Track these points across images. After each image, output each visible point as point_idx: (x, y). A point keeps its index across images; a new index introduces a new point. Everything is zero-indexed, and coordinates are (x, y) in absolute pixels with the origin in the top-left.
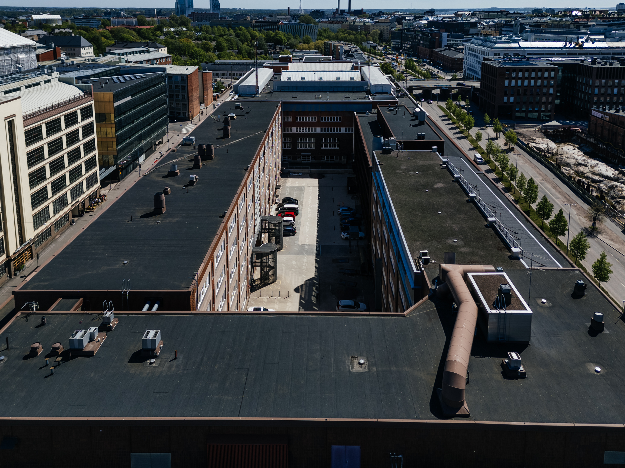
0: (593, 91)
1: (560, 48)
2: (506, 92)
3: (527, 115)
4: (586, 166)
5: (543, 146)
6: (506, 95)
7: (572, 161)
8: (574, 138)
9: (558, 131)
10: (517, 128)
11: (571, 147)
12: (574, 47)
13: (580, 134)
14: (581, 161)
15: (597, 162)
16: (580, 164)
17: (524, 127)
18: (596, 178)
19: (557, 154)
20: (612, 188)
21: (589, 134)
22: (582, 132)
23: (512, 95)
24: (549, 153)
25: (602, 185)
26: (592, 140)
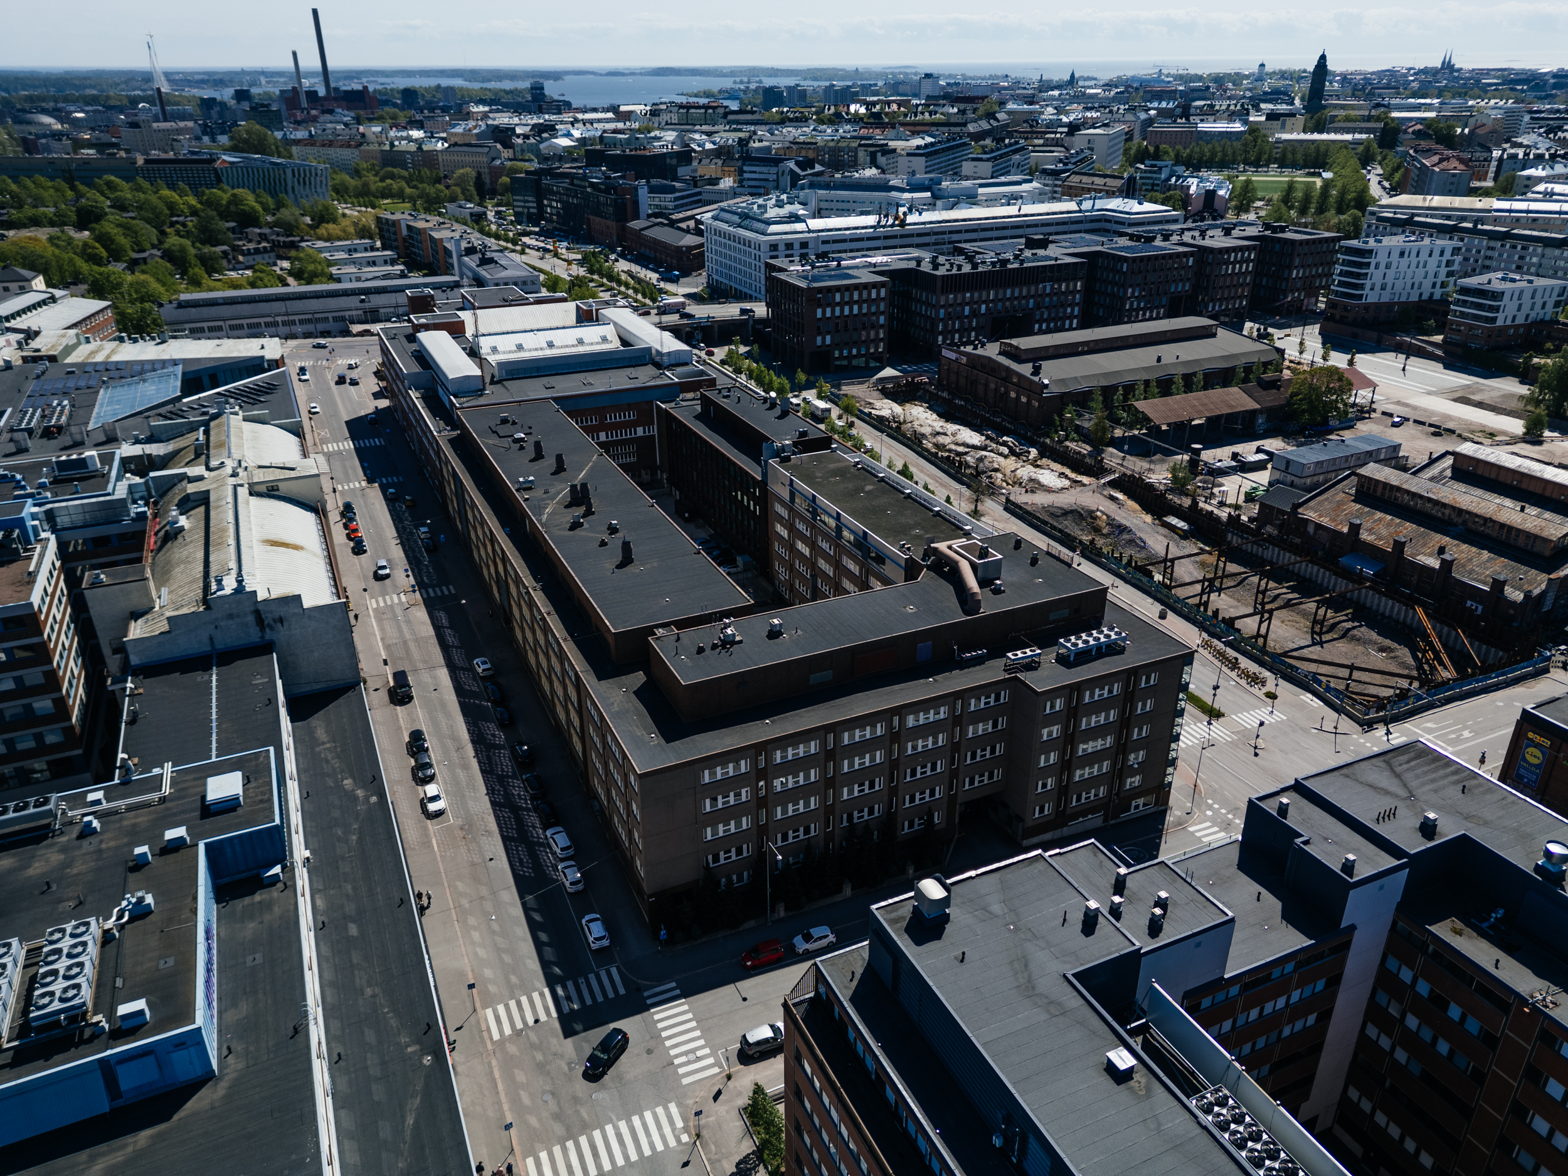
0: (938, 313)
1: (871, 227)
2: (819, 328)
3: (849, 362)
4: (945, 434)
5: (885, 413)
6: (819, 334)
7: (927, 430)
8: (920, 393)
9: (899, 386)
10: (844, 388)
11: (921, 409)
12: (893, 226)
13: (927, 387)
14: (939, 429)
15: (958, 427)
16: (938, 433)
17: (853, 384)
18: (961, 449)
19: (905, 421)
20: (981, 459)
21: (940, 385)
22: (930, 383)
23: (828, 333)
24: (895, 422)
25: (968, 458)
26: (945, 395)
